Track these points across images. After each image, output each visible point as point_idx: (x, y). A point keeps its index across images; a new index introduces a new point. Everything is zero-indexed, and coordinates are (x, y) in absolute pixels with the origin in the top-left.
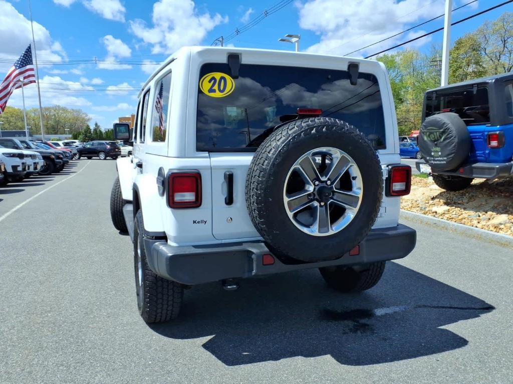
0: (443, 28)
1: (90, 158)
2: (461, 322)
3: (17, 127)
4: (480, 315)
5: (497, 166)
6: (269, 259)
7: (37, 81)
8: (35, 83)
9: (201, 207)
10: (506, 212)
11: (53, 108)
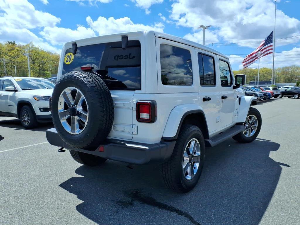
1: (289, 97)
3: (268, 79)
7: (273, 52)
8: (272, 54)
11: (291, 67)
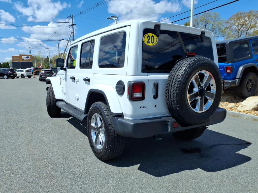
0: (190, 17)
2: (242, 150)
4: (248, 146)
5: (230, 81)
6: (176, 124)
9: (144, 100)
10: (233, 102)
